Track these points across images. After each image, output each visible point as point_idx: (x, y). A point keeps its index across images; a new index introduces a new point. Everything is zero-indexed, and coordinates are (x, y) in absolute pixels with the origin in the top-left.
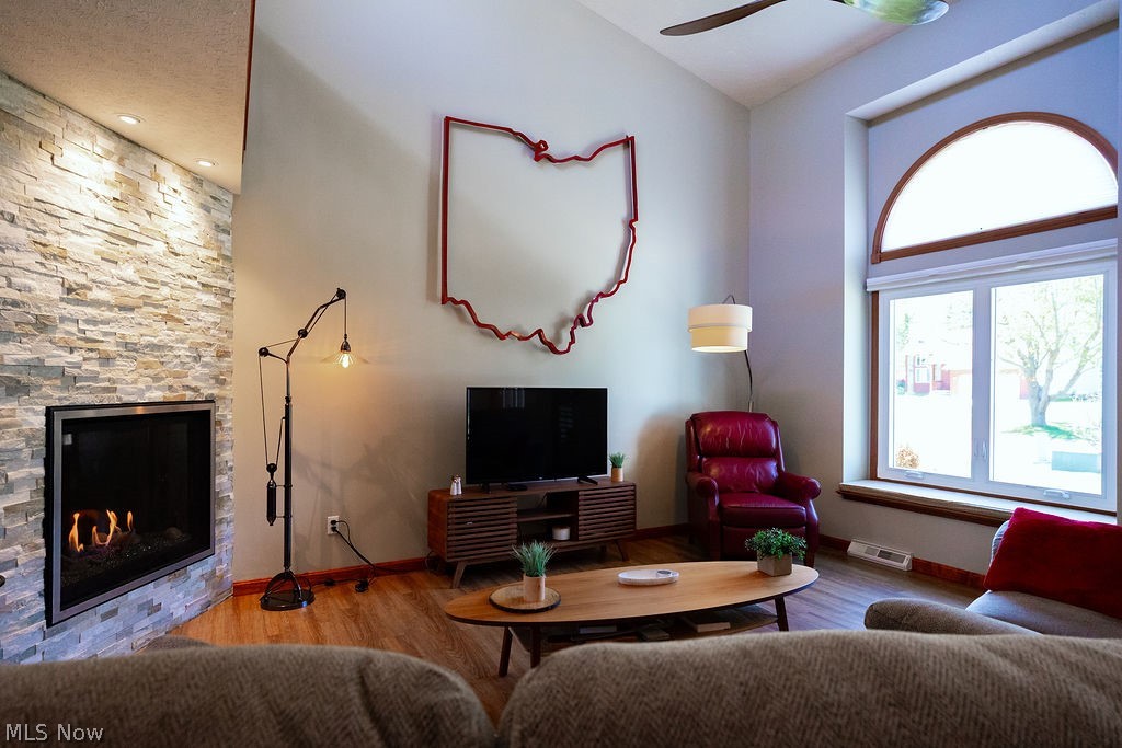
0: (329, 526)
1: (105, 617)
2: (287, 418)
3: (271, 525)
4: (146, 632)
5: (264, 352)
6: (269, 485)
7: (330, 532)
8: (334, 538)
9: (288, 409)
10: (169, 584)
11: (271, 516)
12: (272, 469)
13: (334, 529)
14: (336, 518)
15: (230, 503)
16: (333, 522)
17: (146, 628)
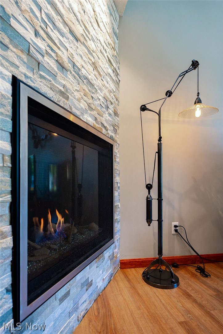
0: (173, 229)
1: (62, 300)
2: (159, 153)
3: (149, 225)
4: (85, 304)
5: (144, 108)
6: (147, 198)
7: (173, 232)
8: (175, 236)
9: (160, 146)
10: (96, 265)
11: (149, 219)
12: (149, 187)
13: (176, 231)
14: (177, 223)
15: (119, 210)
16: (176, 226)
17: (85, 301)
